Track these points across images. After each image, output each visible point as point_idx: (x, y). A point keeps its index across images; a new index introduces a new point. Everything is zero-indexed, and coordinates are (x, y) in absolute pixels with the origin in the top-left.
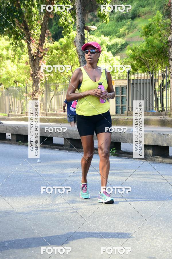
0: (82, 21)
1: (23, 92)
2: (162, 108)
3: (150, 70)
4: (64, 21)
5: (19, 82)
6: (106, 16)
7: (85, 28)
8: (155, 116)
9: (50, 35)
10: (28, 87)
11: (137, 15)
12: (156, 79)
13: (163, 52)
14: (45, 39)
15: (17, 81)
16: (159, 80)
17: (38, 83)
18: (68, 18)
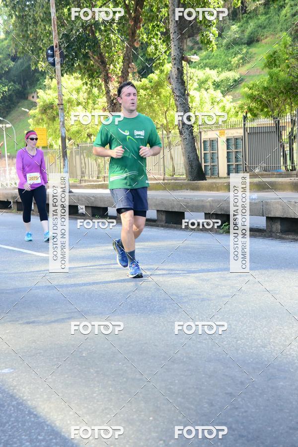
0: (178, 50)
2: (292, 166)
3: (274, 114)
4: (154, 51)
5: (93, 135)
6: (211, 42)
7: (183, 58)
8: (282, 177)
9: (136, 71)
11: (255, 39)
12: (283, 126)
13: (292, 89)
14: (128, 75)
15: (91, 135)
16: (288, 128)
18: (160, 47)
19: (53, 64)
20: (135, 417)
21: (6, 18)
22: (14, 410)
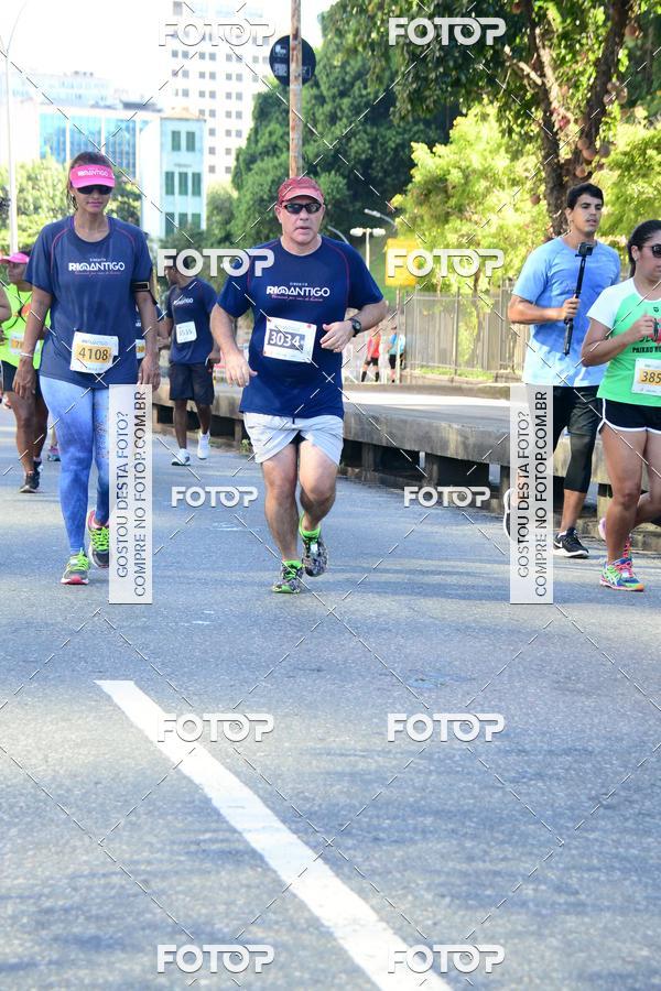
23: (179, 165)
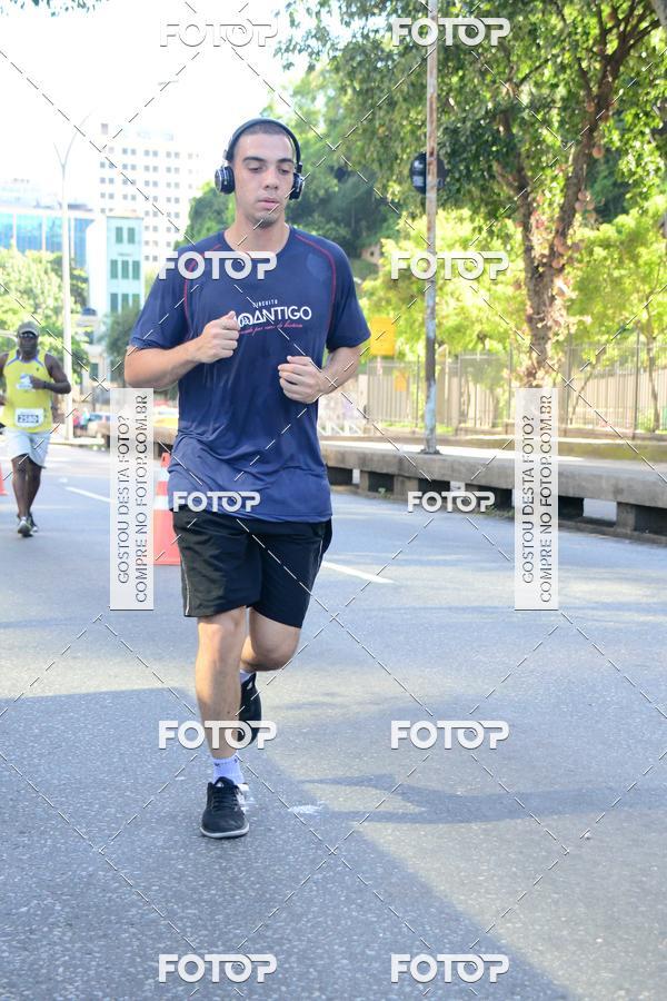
1: (500, 366)
4: (633, 167)
5: (491, 337)
9: (591, 207)
10: (515, 352)
14: (574, 216)
15: (485, 336)
17: (546, 342)
18: (646, 159)
19: (423, 190)
20: (565, 933)
21: (331, 92)
22: (317, 891)
23: (122, 255)
